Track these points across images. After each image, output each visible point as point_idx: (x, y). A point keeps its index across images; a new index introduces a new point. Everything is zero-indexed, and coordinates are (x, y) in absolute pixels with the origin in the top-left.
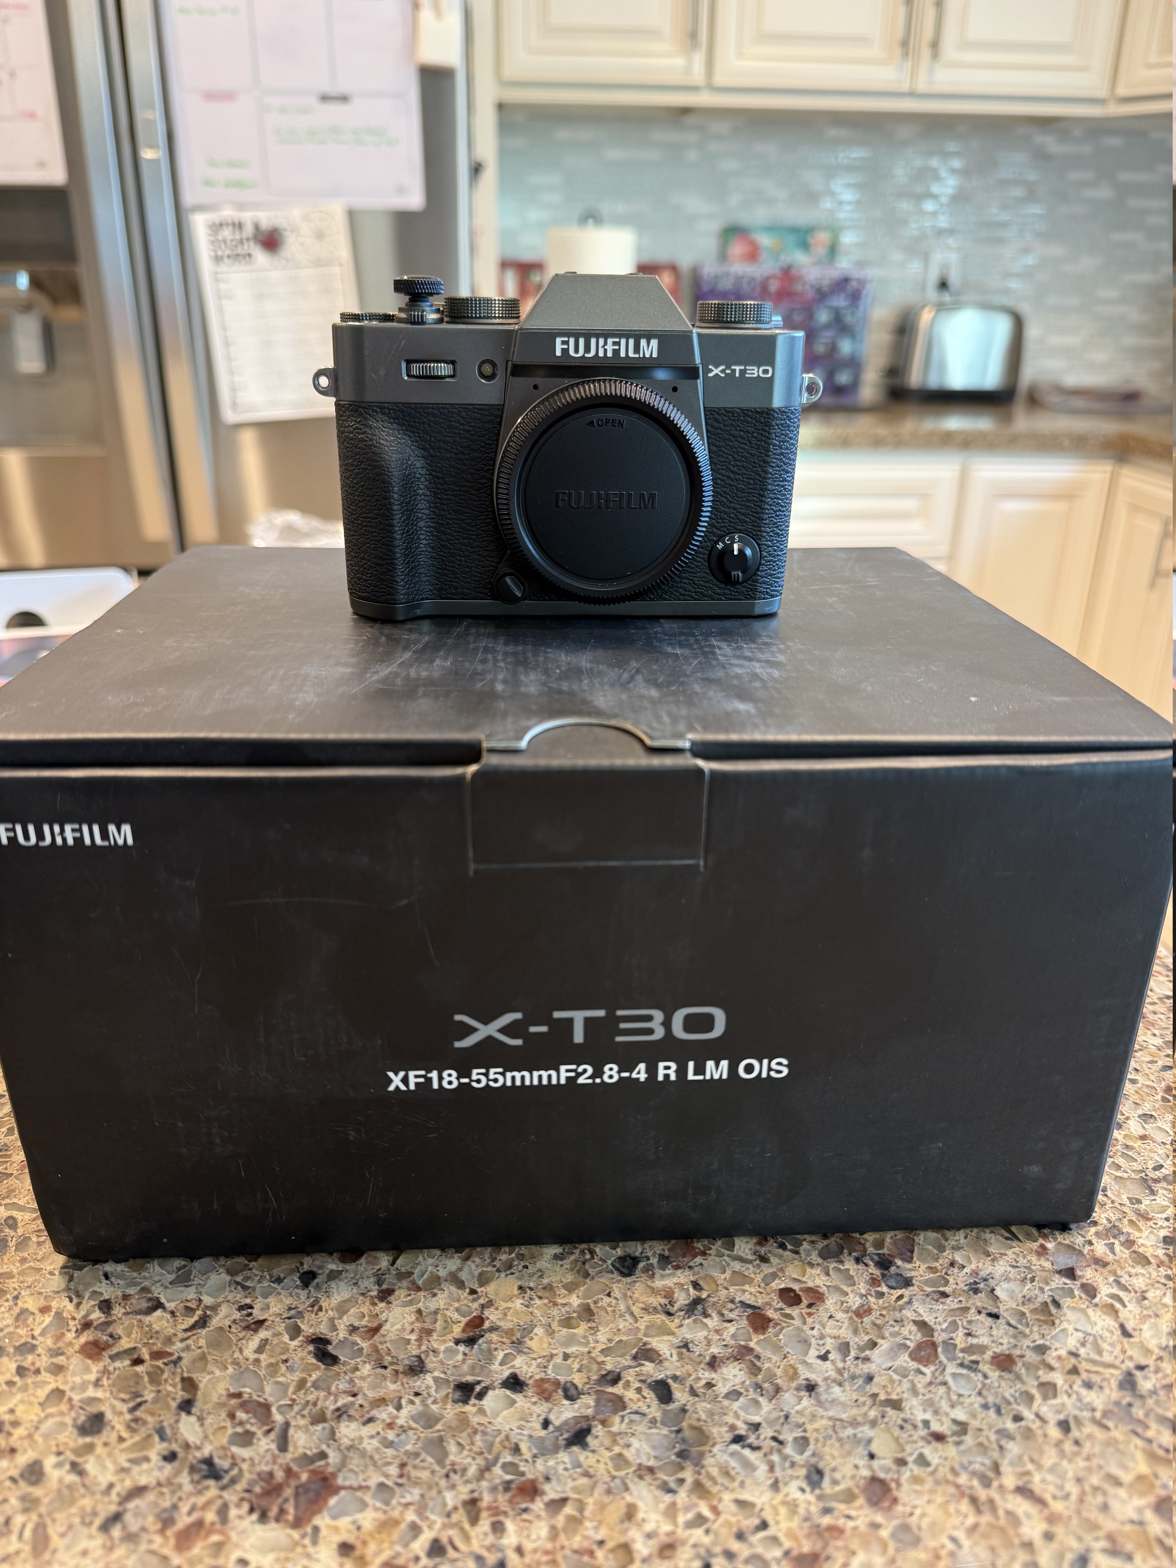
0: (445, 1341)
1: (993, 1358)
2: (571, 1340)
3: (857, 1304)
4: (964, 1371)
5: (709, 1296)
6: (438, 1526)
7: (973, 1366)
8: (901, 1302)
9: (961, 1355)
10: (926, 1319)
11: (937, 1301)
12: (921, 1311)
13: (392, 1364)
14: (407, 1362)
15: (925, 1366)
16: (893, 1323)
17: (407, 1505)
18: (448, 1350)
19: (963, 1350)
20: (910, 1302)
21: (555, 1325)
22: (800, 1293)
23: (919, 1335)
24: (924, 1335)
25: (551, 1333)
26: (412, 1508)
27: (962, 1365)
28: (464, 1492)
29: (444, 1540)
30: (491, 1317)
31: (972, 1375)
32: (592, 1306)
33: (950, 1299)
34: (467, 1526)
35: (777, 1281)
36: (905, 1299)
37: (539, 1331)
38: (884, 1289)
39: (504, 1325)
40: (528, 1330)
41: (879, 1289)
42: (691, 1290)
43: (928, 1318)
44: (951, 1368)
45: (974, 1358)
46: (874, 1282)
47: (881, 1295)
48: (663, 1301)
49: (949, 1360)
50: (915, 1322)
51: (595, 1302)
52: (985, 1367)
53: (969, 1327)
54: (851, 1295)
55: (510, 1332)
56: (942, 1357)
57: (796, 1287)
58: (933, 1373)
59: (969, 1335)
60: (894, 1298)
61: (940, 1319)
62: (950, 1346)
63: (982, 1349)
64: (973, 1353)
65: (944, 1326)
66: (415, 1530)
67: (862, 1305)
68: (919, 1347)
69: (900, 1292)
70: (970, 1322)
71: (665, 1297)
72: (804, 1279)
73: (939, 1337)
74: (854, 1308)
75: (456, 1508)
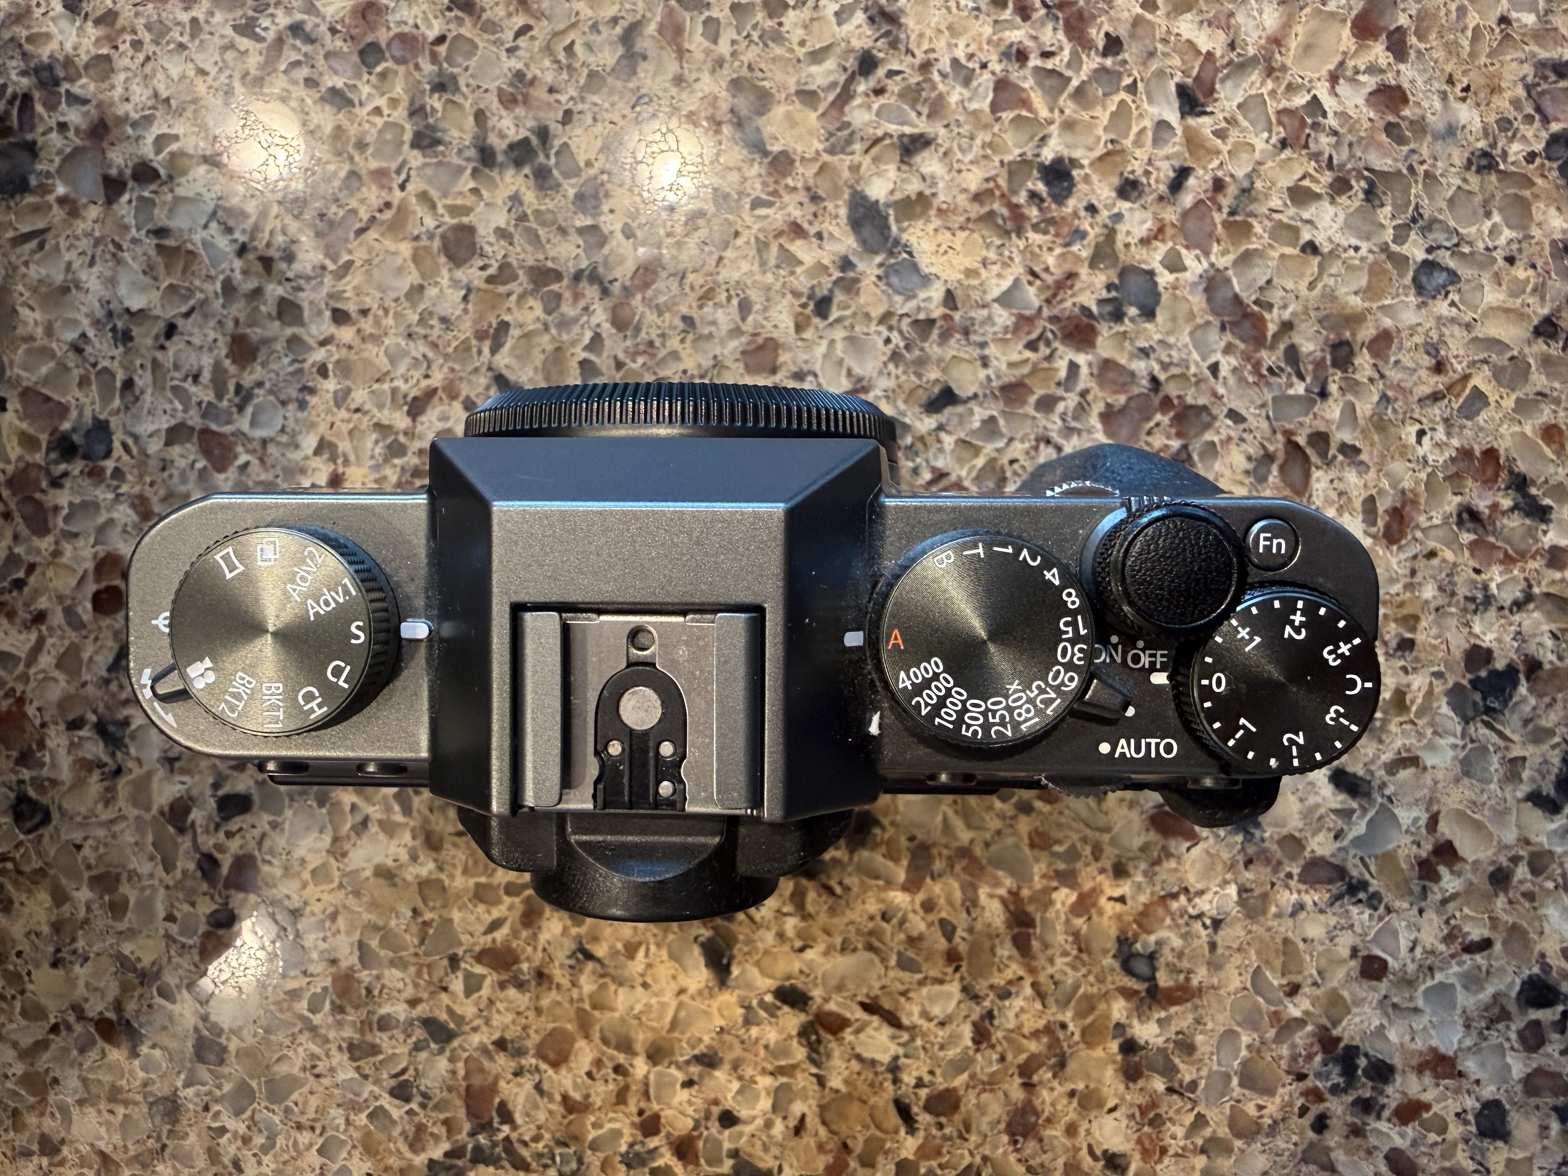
0: (132, 1072)
1: (234, 361)
2: (146, 907)
3: (130, 511)
4: (249, 410)
5: (95, 712)
6: (376, 1089)
7: (244, 396)
8: (135, 450)
9: (225, 403)
10: (165, 426)
11: (137, 399)
12: (152, 428)
13: (158, 1139)
14: (158, 1119)
15: (236, 457)
16: (166, 474)
17: (348, 1122)
18: (145, 1068)
19: (220, 396)
20: (136, 438)
21: (121, 926)
22: (103, 585)
23: (188, 446)
24: (188, 440)
25: (131, 934)
26: (352, 1117)
27: (241, 409)
28: (339, 1058)
29: (393, 1082)
30: (99, 1008)
31: (256, 401)
32: (94, 872)
33: (136, 378)
34: (380, 1057)
35: (80, 610)
36: (130, 442)
37: (127, 948)
38: (109, 465)
39: (113, 991)
40: (124, 963)
41: (109, 472)
42: (82, 733)
43: (164, 423)
44: (243, 423)
45: (231, 388)
46: (95, 474)
47: (118, 473)
48: (96, 776)
49: (229, 422)
50: (168, 443)
51: (89, 867)
52: (248, 380)
53: (184, 371)
54: (115, 515)
55: (126, 988)
56: (227, 429)
57: (92, 587)
58: (248, 451)
59: (196, 378)
60: (126, 457)
61: (168, 407)
62: (209, 411)
63: (218, 369)
64: (225, 384)
65: (180, 407)
66: (377, 1114)
67: (133, 506)
68: (206, 452)
69: (117, 445)
70: (176, 367)
71: (90, 771)
72: (81, 572)
73: (195, 420)
74: (135, 518)
75: (358, 1069)
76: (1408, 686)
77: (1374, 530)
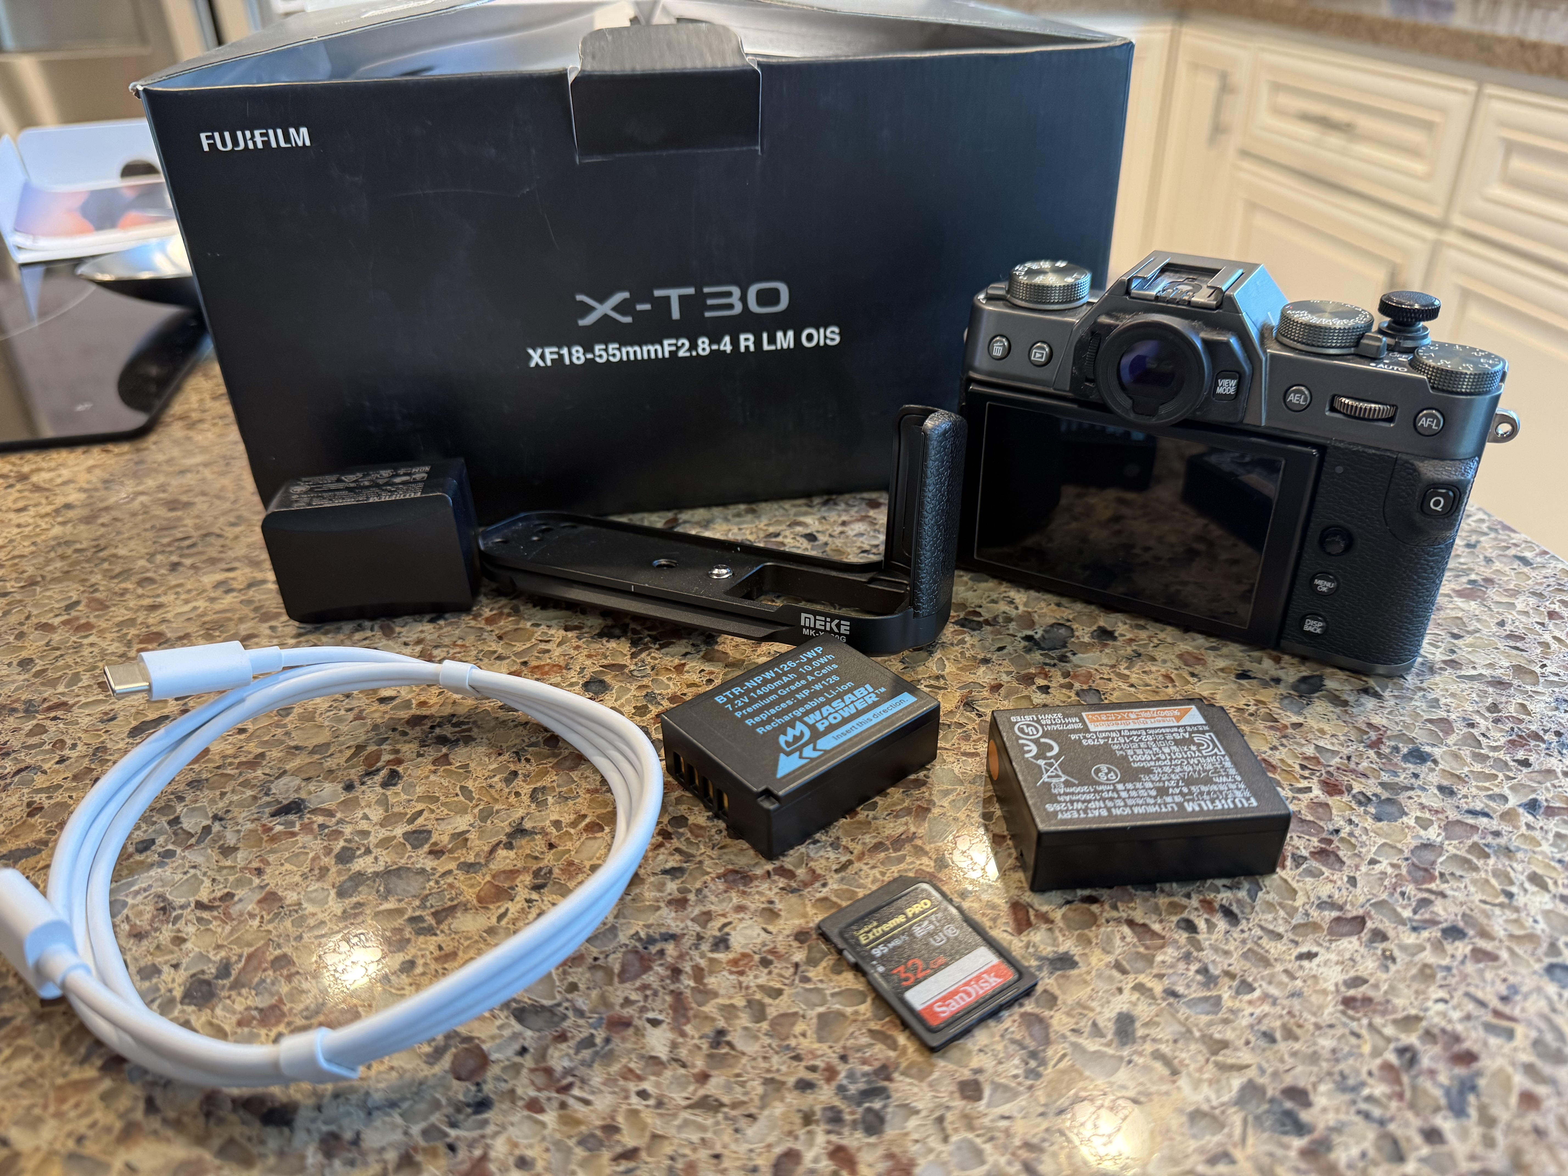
76: (1236, 1049)
77: (1343, 989)
